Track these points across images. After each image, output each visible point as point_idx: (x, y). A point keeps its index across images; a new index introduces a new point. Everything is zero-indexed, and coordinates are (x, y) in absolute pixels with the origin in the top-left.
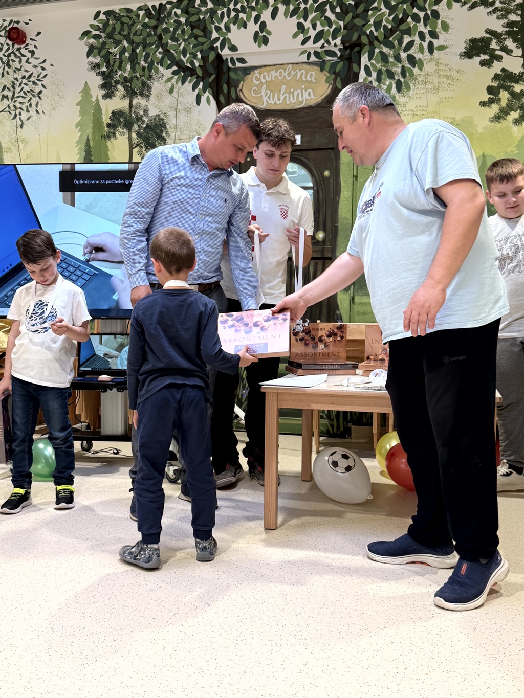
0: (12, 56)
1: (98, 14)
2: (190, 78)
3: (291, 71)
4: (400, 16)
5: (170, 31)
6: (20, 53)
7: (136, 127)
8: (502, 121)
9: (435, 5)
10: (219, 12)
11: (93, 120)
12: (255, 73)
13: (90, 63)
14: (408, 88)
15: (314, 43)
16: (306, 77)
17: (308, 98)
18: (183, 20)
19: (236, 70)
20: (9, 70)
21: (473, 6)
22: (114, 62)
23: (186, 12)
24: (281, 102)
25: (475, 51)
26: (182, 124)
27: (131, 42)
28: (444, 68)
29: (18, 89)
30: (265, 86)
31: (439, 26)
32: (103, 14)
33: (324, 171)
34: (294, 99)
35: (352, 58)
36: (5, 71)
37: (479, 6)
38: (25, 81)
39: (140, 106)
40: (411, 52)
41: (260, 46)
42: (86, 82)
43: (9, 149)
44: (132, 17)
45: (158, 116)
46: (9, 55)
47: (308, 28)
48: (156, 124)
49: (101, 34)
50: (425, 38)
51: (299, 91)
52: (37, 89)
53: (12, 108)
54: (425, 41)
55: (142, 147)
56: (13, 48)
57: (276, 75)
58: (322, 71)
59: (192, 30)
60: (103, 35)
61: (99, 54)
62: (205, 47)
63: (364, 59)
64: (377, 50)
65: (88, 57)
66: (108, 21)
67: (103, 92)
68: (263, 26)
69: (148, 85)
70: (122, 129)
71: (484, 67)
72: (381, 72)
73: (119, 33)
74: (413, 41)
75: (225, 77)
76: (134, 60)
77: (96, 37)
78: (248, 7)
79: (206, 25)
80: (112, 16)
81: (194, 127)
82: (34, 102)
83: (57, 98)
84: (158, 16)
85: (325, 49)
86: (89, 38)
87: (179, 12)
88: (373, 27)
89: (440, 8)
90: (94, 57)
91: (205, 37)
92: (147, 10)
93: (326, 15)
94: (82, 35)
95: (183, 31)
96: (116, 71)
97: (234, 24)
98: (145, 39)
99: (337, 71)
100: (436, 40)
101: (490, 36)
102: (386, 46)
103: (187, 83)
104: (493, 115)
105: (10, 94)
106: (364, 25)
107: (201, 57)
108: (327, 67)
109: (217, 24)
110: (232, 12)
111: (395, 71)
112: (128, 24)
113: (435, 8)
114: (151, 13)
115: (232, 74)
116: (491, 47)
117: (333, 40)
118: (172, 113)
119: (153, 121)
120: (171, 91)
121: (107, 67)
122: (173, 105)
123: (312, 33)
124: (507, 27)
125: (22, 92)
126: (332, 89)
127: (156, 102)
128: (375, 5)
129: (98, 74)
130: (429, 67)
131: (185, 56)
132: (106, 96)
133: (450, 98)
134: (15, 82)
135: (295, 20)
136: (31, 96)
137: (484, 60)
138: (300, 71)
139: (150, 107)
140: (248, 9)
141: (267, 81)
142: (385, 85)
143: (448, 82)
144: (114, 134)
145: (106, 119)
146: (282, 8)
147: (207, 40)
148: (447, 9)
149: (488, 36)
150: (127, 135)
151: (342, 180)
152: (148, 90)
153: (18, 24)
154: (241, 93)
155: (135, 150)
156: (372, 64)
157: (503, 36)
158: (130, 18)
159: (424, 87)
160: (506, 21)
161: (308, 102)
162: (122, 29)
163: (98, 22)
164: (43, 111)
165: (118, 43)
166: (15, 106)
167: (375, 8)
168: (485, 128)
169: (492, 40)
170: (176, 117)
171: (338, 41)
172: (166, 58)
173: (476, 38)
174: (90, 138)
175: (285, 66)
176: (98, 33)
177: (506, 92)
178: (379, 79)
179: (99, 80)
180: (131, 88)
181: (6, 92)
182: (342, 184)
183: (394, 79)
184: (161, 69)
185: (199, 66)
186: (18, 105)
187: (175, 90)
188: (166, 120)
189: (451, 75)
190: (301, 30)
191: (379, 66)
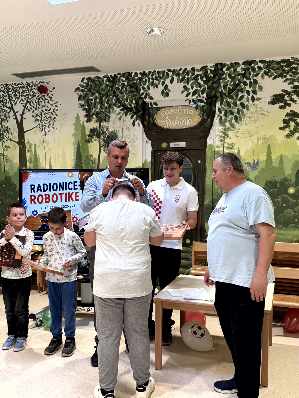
0: (41, 100)
1: (83, 79)
2: (129, 113)
3: (181, 109)
4: (237, 83)
5: (119, 89)
6: (45, 98)
7: (102, 137)
8: (291, 137)
9: (255, 77)
10: (144, 80)
11: (81, 133)
12: (162, 110)
13: (80, 104)
14: (241, 120)
15: (193, 96)
16: (188, 113)
17: (190, 123)
18: (126, 83)
19: (153, 109)
20: (39, 106)
21: (275, 78)
22: (92, 104)
23: (127, 79)
24: (175, 125)
25: (276, 101)
26: (125, 135)
27: (100, 94)
28: (260, 110)
29: (44, 116)
30: (167, 117)
31: (257, 87)
32: (86, 79)
33: (198, 160)
34: (182, 124)
35: (212, 103)
36: (37, 106)
37: (279, 77)
38: (47, 112)
39: (104, 126)
40: (242, 101)
41: (164, 97)
42: (78, 113)
43: (39, 146)
44: (100, 81)
45: (113, 131)
46: (39, 99)
47: (189, 88)
48: (112, 135)
49: (85, 89)
50: (250, 94)
51: (185, 119)
52: (53, 116)
53: (41, 125)
54: (250, 96)
55: (105, 147)
56: (41, 95)
57: (173, 111)
58: (196, 109)
59: (130, 88)
60: (86, 90)
61: (84, 100)
62: (137, 97)
63: (218, 105)
64: (225, 100)
65: (78, 101)
66: (89, 83)
67: (86, 119)
68: (166, 87)
69: (109, 116)
70: (96, 137)
71: (281, 109)
72: (227, 111)
73: (94, 89)
74: (244, 95)
75: (147, 112)
76: (101, 103)
77: (82, 91)
78: (159, 77)
79: (137, 86)
80: (90, 80)
81: (132, 137)
82: (52, 122)
83: (63, 121)
84: (113, 81)
85: (198, 99)
86: (79, 91)
87: (124, 79)
88: (223, 88)
89: (258, 78)
90: (82, 101)
91: (137, 92)
92: (108, 78)
93: (198, 81)
94: (75, 90)
95: (126, 89)
96: (93, 108)
97: (152, 86)
98: (107, 93)
99: (204, 110)
100: (256, 95)
101: (284, 93)
102: (229, 98)
103: (128, 115)
104: (286, 135)
105: (40, 119)
106: (218, 87)
107: (135, 102)
108: (199, 108)
109: (143, 86)
110: (151, 79)
111: (234, 111)
112: (98, 85)
113: (255, 78)
114: (110, 79)
115: (151, 111)
116: (285, 99)
117: (202, 95)
118: (120, 130)
119: (111, 134)
120: (120, 119)
121: (88, 106)
122: (121, 126)
123: (191, 91)
124: (293, 88)
125: (46, 118)
126: (202, 119)
127: (113, 125)
128: (224, 76)
129: (84, 109)
130: (252, 109)
131: (127, 102)
132: (87, 121)
133: (263, 125)
134: (42, 112)
135: (182, 84)
136: (50, 120)
137: (281, 105)
138: (185, 109)
139: (109, 127)
140: (158, 78)
141: (168, 114)
142: (229, 118)
143: (262, 117)
144: (92, 140)
145: (88, 132)
146: (176, 78)
147: (138, 94)
148: (261, 79)
149: (283, 93)
150: (98, 141)
151: (207, 165)
152: (108, 118)
153: (43, 83)
154: (155, 120)
155: (102, 148)
156: (222, 107)
157: (291, 94)
158: (100, 82)
159: (249, 119)
160: (292, 85)
161: (190, 125)
162: (95, 87)
163: (83, 83)
164: (56, 128)
165: (93, 94)
166: (42, 125)
167: (224, 78)
168: (281, 141)
169: (285, 95)
170: (122, 132)
171: (205, 95)
172: (117, 102)
173: (277, 94)
174: (80, 142)
175: (178, 107)
176: (83, 89)
177: (293, 123)
178: (226, 115)
179: (84, 113)
180: (100, 117)
181: (38, 118)
182: (207, 167)
183: (234, 115)
184: (115, 108)
185: (134, 107)
186: (44, 124)
187: (122, 119)
188: (118, 134)
189: (263, 113)
190: (186, 89)
191: (225, 108)
